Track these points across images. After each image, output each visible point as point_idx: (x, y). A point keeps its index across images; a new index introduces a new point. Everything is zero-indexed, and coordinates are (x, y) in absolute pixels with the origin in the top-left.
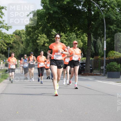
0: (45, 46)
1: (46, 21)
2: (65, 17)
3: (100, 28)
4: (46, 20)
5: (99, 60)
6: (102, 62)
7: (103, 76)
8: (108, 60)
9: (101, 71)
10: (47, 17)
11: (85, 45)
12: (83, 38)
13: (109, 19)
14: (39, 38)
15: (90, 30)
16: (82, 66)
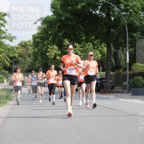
0: (57, 59)
1: (58, 29)
2: (79, 25)
3: (121, 36)
4: (56, 29)
5: (121, 75)
6: (124, 76)
7: (127, 93)
8: (131, 74)
9: (124, 87)
10: (58, 25)
11: (104, 57)
12: (101, 49)
13: (132, 25)
14: (49, 50)
15: (110, 39)
16: (101, 82)
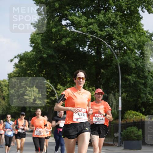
1: (38, 69)
2: (64, 64)
3: (113, 78)
6: (116, 126)
7: (118, 146)
9: (115, 139)
10: (39, 63)
15: (100, 81)
